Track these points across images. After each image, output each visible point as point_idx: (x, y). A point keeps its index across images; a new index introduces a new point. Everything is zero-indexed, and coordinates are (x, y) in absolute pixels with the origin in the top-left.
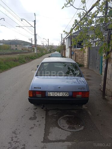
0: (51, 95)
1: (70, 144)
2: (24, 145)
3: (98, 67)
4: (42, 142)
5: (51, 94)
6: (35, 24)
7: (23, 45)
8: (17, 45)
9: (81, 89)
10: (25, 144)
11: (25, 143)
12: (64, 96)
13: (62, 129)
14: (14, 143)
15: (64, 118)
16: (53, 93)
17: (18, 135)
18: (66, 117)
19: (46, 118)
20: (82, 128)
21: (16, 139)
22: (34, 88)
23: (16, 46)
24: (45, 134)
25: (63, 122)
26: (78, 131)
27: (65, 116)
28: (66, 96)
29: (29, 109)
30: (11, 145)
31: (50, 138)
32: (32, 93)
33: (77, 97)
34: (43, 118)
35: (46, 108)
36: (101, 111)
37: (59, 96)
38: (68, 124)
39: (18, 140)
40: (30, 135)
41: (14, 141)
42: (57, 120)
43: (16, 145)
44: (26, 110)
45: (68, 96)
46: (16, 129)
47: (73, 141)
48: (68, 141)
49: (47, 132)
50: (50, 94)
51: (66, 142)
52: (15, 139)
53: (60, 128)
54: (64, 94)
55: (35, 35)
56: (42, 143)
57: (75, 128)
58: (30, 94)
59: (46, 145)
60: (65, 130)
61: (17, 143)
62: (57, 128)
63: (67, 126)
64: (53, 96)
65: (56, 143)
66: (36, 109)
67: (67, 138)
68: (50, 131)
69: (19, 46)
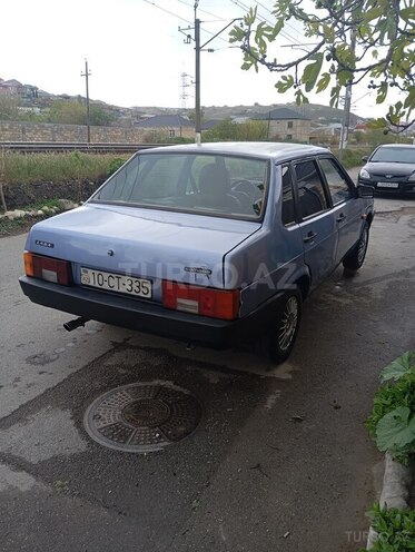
0: (91, 283)
5: (91, 278)
8: (295, 122)
12: (134, 293)
13: (79, 423)
15: (140, 390)
16: (97, 273)
20: (155, 448)
22: (36, 242)
23: (290, 125)
28: (141, 294)
32: (31, 261)
33: (179, 308)
36: (337, 408)
38: (124, 414)
45: (149, 296)
48: (36, 474)
49: (15, 417)
50: (88, 278)
54: (134, 286)
60: (82, 433)
62: (64, 415)
69: (302, 125)
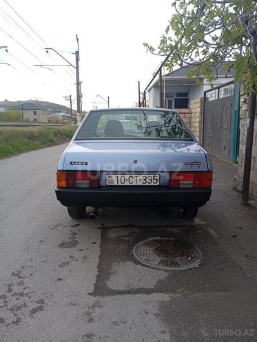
0: (115, 183)
1: (166, 297)
2: (42, 302)
3: (225, 147)
4: (90, 294)
5: (115, 180)
6: (77, 60)
7: (50, 111)
8: (37, 111)
9: (192, 164)
10: (43, 300)
11: (43, 298)
12: (147, 184)
13: (143, 265)
14: (15, 297)
15: (149, 244)
16: (119, 176)
17: (25, 280)
18: (155, 240)
19: (102, 244)
20: (197, 263)
21: (22, 287)
22: (71, 163)
23: (35, 113)
24: (98, 276)
25: (144, 252)
26: (185, 270)
27: (151, 239)
28: (152, 184)
29: (58, 225)
30: (5, 302)
31: (112, 284)
32: (64, 177)
33: (181, 186)
34: (95, 243)
35: (103, 225)
36: (241, 228)
37: (134, 184)
38: (159, 255)
39: (26, 291)
40: (59, 279)
41: (14, 292)
42: (131, 247)
43: (20, 303)
44: (52, 229)
45: (158, 184)
46: (23, 267)
47: (173, 291)
48: (162, 292)
49: (103, 273)
50: (113, 181)
51: (154, 294)
52: (16, 289)
53: (140, 263)
54: (148, 180)
55: (78, 84)
56: (91, 297)
57: (178, 264)
58: (59, 180)
59: (101, 300)
60: (152, 268)
61: (22, 298)
62: (129, 264)
63: (156, 260)
64: (120, 184)
65: (130, 295)
66: (78, 225)
67: (156, 286)
68: (113, 270)
69: (42, 113)
